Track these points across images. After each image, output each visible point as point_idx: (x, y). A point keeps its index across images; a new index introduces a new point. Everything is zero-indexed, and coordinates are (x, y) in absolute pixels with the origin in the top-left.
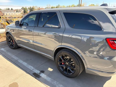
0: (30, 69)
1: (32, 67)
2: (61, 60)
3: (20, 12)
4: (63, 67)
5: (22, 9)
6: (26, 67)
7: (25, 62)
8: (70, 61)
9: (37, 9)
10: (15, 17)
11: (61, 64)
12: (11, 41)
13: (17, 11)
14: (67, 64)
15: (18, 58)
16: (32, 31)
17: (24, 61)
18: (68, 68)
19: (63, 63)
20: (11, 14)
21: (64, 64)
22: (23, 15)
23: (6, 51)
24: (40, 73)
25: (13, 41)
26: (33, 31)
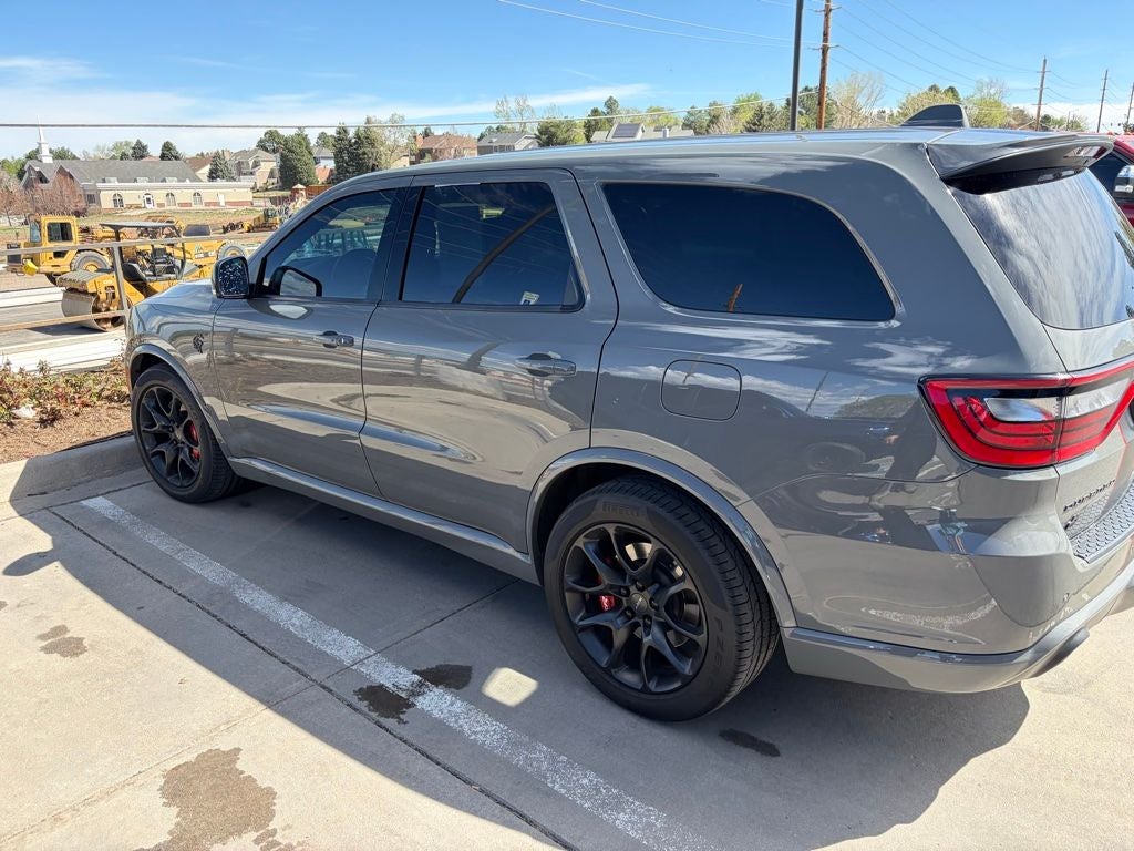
0: (332, 659)
1: (352, 643)
2: (588, 575)
3: (247, 182)
4: (604, 635)
5: (262, 146)
6: (303, 642)
7: (289, 606)
8: (664, 578)
9: (403, 142)
10: (200, 221)
11: (593, 607)
12: (179, 434)
13: (218, 169)
14: (640, 600)
15: (232, 575)
16: (351, 343)
17: (286, 596)
18: (647, 640)
19: (605, 600)
20: (159, 196)
21: (616, 606)
22: (273, 201)
23: (129, 517)
24: (420, 685)
25: (187, 432)
26: (358, 341)
